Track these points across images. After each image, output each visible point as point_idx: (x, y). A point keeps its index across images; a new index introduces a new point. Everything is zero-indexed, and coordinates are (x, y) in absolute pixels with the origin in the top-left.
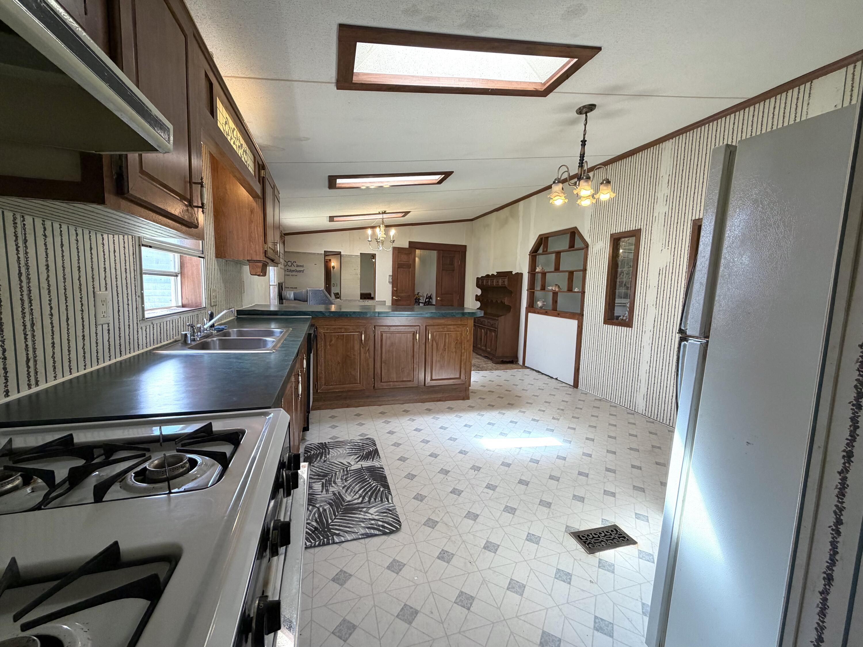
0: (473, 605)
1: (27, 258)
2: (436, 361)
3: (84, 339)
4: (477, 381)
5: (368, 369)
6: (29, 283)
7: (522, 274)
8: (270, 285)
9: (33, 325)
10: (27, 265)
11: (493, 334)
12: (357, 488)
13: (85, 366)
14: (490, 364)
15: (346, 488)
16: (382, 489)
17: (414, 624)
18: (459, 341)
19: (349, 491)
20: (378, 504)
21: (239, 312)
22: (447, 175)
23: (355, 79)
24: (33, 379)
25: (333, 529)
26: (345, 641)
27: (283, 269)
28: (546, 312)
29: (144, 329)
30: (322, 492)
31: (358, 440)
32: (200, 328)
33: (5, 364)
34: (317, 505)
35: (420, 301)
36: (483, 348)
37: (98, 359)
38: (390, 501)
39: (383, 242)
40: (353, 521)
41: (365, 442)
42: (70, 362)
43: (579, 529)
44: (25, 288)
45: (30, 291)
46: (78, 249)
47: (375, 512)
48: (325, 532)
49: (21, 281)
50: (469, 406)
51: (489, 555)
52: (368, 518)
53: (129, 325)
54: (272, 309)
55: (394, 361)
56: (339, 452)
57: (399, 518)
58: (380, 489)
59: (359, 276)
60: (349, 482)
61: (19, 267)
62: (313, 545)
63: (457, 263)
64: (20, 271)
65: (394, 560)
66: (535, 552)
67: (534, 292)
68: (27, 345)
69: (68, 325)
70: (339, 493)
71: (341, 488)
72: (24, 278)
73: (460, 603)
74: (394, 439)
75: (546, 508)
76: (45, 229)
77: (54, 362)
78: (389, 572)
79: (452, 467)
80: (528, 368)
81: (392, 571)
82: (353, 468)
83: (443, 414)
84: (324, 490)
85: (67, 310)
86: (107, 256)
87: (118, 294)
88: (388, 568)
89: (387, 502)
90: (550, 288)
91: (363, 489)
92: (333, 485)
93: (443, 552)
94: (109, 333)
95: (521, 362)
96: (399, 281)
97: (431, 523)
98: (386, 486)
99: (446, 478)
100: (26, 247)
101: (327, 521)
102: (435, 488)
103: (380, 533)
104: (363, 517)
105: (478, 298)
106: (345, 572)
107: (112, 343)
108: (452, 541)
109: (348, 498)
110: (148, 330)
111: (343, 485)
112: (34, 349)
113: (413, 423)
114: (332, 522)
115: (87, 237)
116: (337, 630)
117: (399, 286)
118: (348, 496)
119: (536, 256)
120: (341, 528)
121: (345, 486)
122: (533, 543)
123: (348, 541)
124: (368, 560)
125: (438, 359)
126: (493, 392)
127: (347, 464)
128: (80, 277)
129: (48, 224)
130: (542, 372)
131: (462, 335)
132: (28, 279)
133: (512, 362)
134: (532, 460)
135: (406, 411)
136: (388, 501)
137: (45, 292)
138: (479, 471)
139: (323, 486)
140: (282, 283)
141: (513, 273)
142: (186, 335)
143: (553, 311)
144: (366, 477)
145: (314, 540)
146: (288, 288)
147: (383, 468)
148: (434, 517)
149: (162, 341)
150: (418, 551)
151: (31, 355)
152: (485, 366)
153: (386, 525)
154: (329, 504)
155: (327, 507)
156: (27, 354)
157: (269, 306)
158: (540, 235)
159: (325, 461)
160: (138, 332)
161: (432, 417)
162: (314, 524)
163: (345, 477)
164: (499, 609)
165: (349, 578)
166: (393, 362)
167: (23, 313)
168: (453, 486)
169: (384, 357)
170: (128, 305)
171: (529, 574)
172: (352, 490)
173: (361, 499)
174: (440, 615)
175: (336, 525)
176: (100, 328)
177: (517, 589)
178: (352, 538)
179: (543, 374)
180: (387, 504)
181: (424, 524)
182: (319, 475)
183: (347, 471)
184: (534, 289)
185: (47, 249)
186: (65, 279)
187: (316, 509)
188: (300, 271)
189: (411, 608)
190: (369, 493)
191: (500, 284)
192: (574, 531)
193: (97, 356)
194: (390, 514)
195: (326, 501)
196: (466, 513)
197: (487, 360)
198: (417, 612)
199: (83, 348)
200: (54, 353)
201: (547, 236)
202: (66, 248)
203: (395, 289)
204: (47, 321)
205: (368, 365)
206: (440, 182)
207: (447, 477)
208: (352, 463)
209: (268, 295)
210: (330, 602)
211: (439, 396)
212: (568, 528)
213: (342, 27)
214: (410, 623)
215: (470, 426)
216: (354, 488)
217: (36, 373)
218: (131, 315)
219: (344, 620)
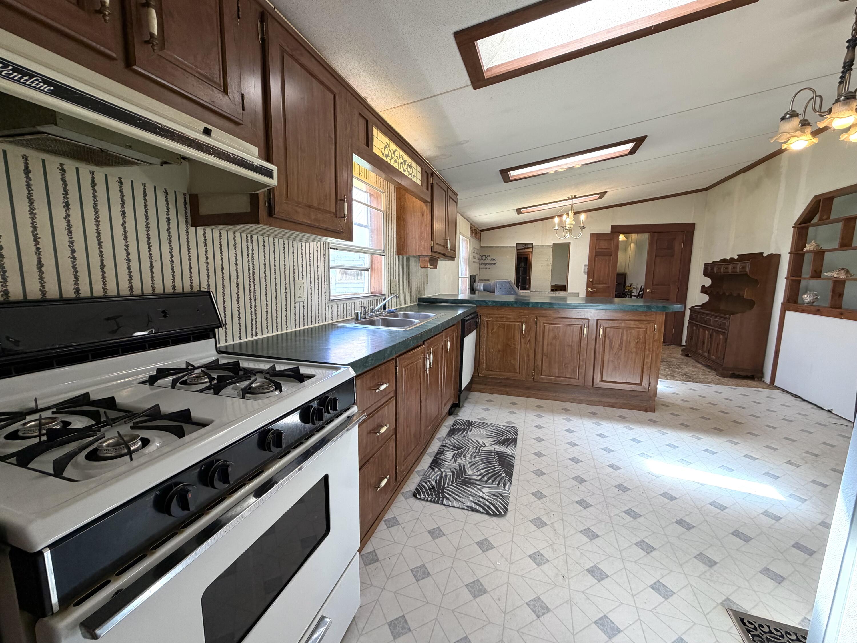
0: (545, 616)
1: (253, 260)
2: (608, 361)
3: (286, 310)
4: (678, 393)
5: (529, 360)
6: (254, 275)
7: (778, 256)
8: (459, 278)
9: (255, 299)
10: (253, 264)
11: (721, 337)
12: (481, 467)
13: (287, 328)
14: (712, 376)
15: (472, 463)
16: (503, 475)
17: (478, 599)
18: (641, 340)
19: (473, 467)
20: (494, 487)
21: (420, 300)
22: (639, 142)
23: (487, 75)
24: (254, 331)
25: (446, 492)
26: (417, 581)
27: (478, 263)
28: (818, 310)
29: (330, 307)
30: (451, 460)
31: (503, 426)
32: (372, 309)
33: (239, 321)
34: (442, 470)
35: (633, 294)
36: (706, 354)
37: (295, 325)
38: (507, 488)
39: (570, 230)
40: (465, 492)
41: (508, 429)
42: (277, 324)
43: (748, 611)
44: (251, 278)
45: (254, 279)
46: (284, 253)
47: (487, 492)
48: (439, 492)
49: (249, 273)
50: (650, 420)
51: (590, 580)
52: (479, 494)
53: (319, 304)
54: (460, 297)
55: (557, 355)
56: (480, 431)
57: (508, 506)
58: (501, 474)
59: (551, 267)
60: (476, 459)
61: (249, 265)
62: (426, 499)
63: (678, 247)
64: (249, 268)
65: (486, 539)
66: (656, 605)
67: (800, 280)
68: (251, 311)
69: (276, 301)
70: (464, 466)
71: (468, 463)
72: (251, 272)
73: (532, 607)
74: (539, 433)
75: (704, 566)
76: (264, 242)
77: (267, 323)
78: (477, 547)
79: (591, 478)
80: (779, 388)
81: (480, 547)
82: (485, 449)
83: (609, 421)
84: (453, 460)
85: (276, 292)
86: (304, 257)
87: (311, 282)
88: (478, 543)
89: (502, 488)
90: (829, 274)
91: (486, 469)
92: (462, 458)
93: (539, 554)
94: (304, 308)
95: (767, 379)
96: (596, 271)
97: (539, 523)
98: (510, 475)
99: (577, 487)
100: (253, 254)
101: (444, 485)
102: (560, 492)
103: (484, 511)
104: (475, 492)
105: (704, 290)
106: (441, 530)
107: (306, 315)
108: (553, 548)
109: (470, 473)
110: (333, 308)
111: (470, 461)
112: (256, 314)
113: (567, 423)
114: (448, 487)
115: (290, 245)
116: (415, 570)
117: (595, 276)
118: (470, 471)
119: (807, 228)
120: (452, 494)
121: (472, 462)
122: (660, 594)
123: (454, 507)
124: (463, 529)
125: (611, 359)
126: (696, 410)
127: (482, 444)
128: (285, 271)
129: (266, 239)
130: (804, 398)
131: (646, 333)
132: (254, 272)
133: (752, 378)
134: (714, 504)
135: (566, 410)
136: (504, 487)
137: (263, 280)
138: (624, 492)
139: (453, 456)
140: (475, 276)
141: (765, 255)
142: (357, 313)
143: (831, 309)
144: (494, 460)
145: (428, 495)
146: (482, 280)
147: (514, 458)
148: (545, 519)
149: (345, 317)
150: (512, 541)
151: (254, 318)
152: (702, 377)
153: (492, 507)
154: (453, 472)
155: (449, 474)
156: (252, 317)
157: (458, 295)
158: (816, 197)
159: (464, 436)
160: (325, 309)
161: (594, 421)
162: (434, 483)
163: (475, 454)
164: (574, 635)
165: (442, 536)
166: (555, 356)
167: (250, 292)
168: (582, 497)
169: (545, 349)
170: (318, 290)
171: (633, 623)
172: (476, 467)
173: (480, 477)
174: (506, 606)
175: (449, 491)
176: (297, 304)
177: (607, 629)
178: (458, 506)
179: (804, 400)
180: (502, 490)
181: (531, 521)
182: (454, 446)
183: (479, 450)
184: (800, 277)
185: (265, 254)
186: (275, 272)
187: (440, 472)
188: (493, 264)
189: (482, 585)
190: (490, 475)
191: (738, 271)
192: (737, 610)
193: (295, 323)
194: (500, 498)
195: (450, 469)
196: (584, 528)
197: (709, 370)
198: (485, 592)
199: (286, 316)
200: (267, 318)
201: (831, 195)
202: (277, 253)
203: (591, 280)
204: (263, 298)
205: (528, 356)
206: (633, 152)
207: (579, 486)
208: (487, 445)
209: (456, 286)
210: (419, 547)
211: (613, 400)
212: (728, 602)
213: (457, 35)
214: (475, 597)
215: (639, 442)
216: (478, 466)
217: (256, 328)
218: (320, 297)
219: (424, 565)
